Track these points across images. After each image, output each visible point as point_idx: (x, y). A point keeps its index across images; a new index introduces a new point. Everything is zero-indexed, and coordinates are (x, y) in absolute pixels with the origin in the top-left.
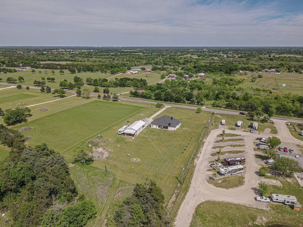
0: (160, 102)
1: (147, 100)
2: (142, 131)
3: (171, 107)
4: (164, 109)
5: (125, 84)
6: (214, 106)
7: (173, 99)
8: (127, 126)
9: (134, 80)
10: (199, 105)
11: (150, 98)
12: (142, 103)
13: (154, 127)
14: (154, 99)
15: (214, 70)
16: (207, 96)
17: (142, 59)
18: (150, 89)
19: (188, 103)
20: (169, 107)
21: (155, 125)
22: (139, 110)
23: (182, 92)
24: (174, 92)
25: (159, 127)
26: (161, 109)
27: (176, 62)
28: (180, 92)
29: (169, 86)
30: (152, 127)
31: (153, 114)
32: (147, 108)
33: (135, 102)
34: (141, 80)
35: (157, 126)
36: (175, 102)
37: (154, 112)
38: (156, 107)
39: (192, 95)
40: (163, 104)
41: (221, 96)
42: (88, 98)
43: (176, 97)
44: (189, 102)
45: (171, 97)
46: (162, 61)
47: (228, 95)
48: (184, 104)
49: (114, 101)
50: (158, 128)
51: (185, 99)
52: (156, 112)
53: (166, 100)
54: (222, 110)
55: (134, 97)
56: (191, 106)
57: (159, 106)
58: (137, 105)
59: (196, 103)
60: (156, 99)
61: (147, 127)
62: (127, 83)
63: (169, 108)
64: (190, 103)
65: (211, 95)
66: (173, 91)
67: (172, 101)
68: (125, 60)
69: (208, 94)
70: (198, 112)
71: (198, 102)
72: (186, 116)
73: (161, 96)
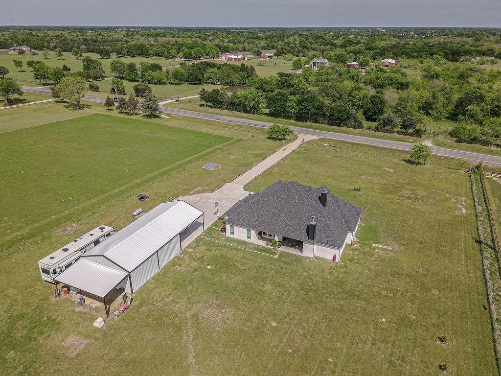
0: (282, 123)
1: (245, 115)
2: (173, 263)
3: (316, 138)
4: (293, 146)
5: (200, 76)
6: (460, 141)
7: (324, 115)
8: (107, 229)
9: (224, 68)
10: (409, 135)
11: (253, 110)
12: (227, 126)
13: (240, 233)
14: (266, 114)
15: (415, 54)
16: (427, 108)
17: (259, 38)
18: (261, 88)
19: (369, 128)
20: (309, 137)
21: (243, 226)
22: (208, 147)
23: (350, 95)
24: (328, 95)
25: (261, 234)
26: (281, 146)
27: (327, 44)
28: (345, 96)
29: (311, 78)
30: (228, 234)
31: (249, 166)
32: (239, 140)
33: (207, 123)
34: (243, 68)
35: (253, 233)
36: (331, 124)
37: (257, 156)
38: (269, 138)
39: (382, 102)
40: (292, 128)
41: (473, 107)
42: (78, 106)
43: (334, 109)
44: (374, 124)
45: (318, 108)
46: (297, 42)
47: (497, 103)
48: (357, 131)
49: (149, 116)
50: (254, 239)
51: (360, 115)
52: (263, 157)
53: (301, 117)
54: (492, 152)
55: (212, 107)
56: (382, 138)
57: (278, 137)
58: (210, 132)
59: (397, 129)
60: (273, 114)
61: (210, 229)
62: (206, 75)
63: (311, 142)
64: (376, 129)
65: (439, 105)
66: (325, 91)
67: (321, 119)
68: (227, 40)
69: (431, 100)
70: (416, 159)
71: (405, 126)
72: (374, 175)
73: (288, 104)
